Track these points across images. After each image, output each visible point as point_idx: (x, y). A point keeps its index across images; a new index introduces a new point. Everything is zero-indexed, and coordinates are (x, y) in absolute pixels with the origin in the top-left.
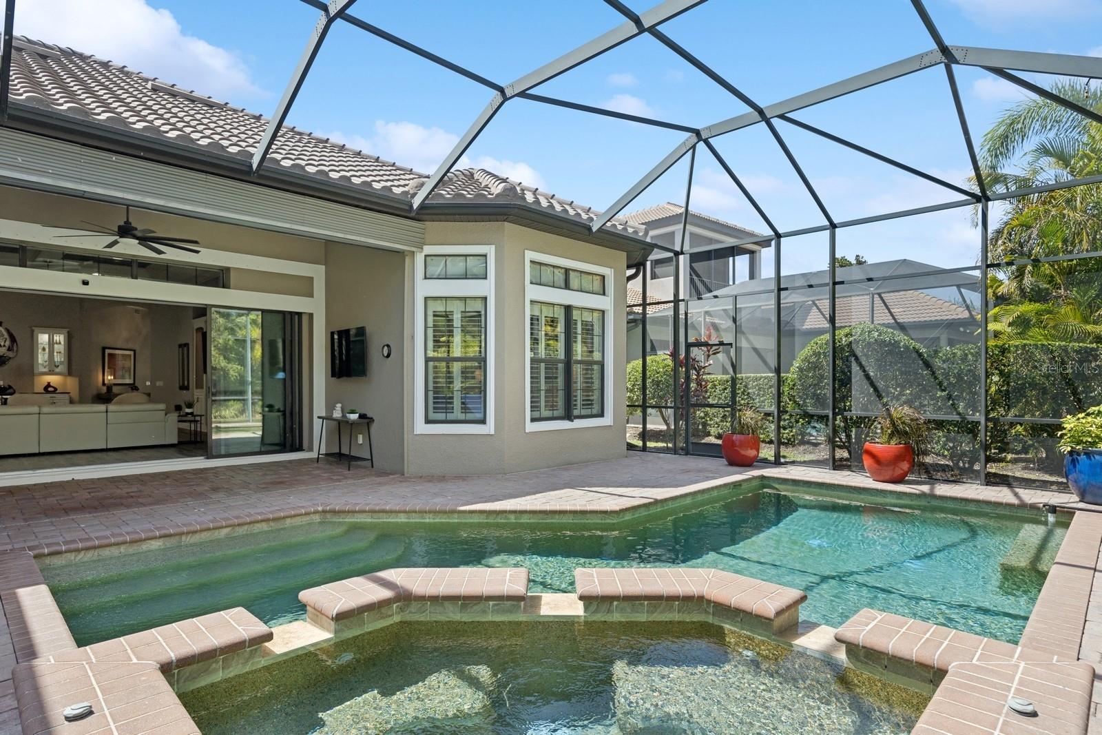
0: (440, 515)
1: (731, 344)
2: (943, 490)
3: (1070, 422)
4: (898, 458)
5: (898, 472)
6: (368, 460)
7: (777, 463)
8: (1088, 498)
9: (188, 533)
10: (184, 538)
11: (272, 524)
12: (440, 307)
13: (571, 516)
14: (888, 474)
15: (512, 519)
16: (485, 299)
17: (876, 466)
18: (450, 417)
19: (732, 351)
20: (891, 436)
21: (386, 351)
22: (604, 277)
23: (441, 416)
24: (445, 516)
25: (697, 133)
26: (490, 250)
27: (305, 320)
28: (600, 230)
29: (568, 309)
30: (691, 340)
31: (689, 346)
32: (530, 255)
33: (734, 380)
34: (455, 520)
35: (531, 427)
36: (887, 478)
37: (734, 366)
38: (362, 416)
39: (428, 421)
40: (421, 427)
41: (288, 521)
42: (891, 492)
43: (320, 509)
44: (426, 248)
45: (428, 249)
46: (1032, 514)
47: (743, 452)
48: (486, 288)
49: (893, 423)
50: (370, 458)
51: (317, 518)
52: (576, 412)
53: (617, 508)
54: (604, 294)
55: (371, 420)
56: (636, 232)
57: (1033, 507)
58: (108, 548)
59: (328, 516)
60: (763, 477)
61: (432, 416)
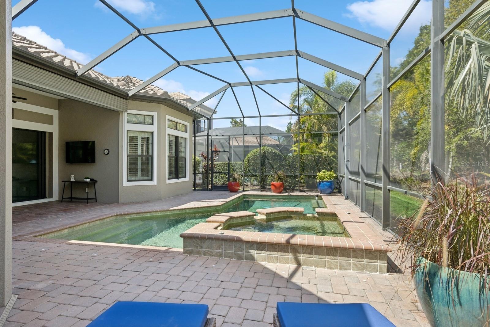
0: (163, 212)
1: (228, 152)
2: (292, 194)
3: (318, 174)
4: (281, 186)
5: (281, 190)
6: (94, 199)
7: (244, 191)
8: (323, 193)
9: (75, 226)
10: (74, 228)
11: (101, 221)
12: (133, 135)
13: (206, 208)
14: (278, 191)
15: (188, 211)
16: (152, 133)
17: (275, 189)
18: (137, 179)
19: (228, 154)
20: (278, 180)
21: (106, 152)
22: (186, 126)
23: (133, 178)
24: (165, 212)
25: (230, 84)
26: (155, 114)
27: (47, 135)
28: (191, 110)
29: (177, 138)
30: (214, 149)
31: (212, 152)
32: (168, 117)
33: (229, 164)
34: (168, 213)
35: (169, 182)
36: (278, 192)
37: (229, 159)
38: (92, 180)
39: (128, 181)
40: (126, 183)
41: (106, 219)
42: (281, 195)
43: (116, 214)
44: (128, 110)
45: (129, 111)
46: (313, 197)
47: (235, 188)
48: (153, 128)
49: (279, 176)
50: (95, 198)
51: (114, 218)
52: (180, 176)
53: (220, 204)
54: (186, 132)
55: (96, 182)
56: (198, 111)
57: (313, 196)
58: (51, 234)
59: (118, 217)
60: (244, 195)
61: (129, 178)
